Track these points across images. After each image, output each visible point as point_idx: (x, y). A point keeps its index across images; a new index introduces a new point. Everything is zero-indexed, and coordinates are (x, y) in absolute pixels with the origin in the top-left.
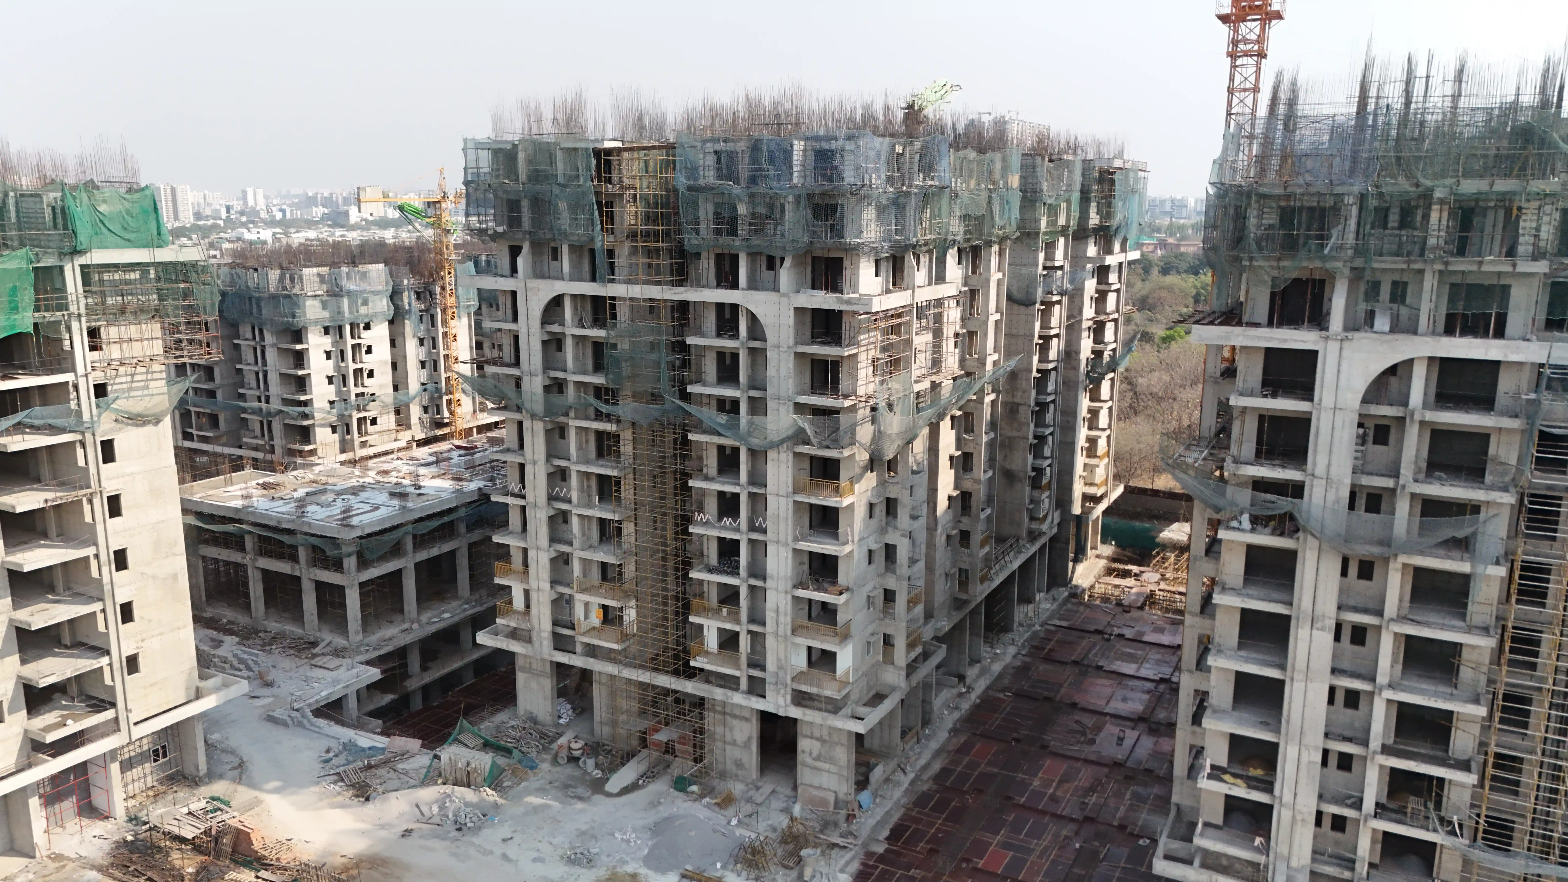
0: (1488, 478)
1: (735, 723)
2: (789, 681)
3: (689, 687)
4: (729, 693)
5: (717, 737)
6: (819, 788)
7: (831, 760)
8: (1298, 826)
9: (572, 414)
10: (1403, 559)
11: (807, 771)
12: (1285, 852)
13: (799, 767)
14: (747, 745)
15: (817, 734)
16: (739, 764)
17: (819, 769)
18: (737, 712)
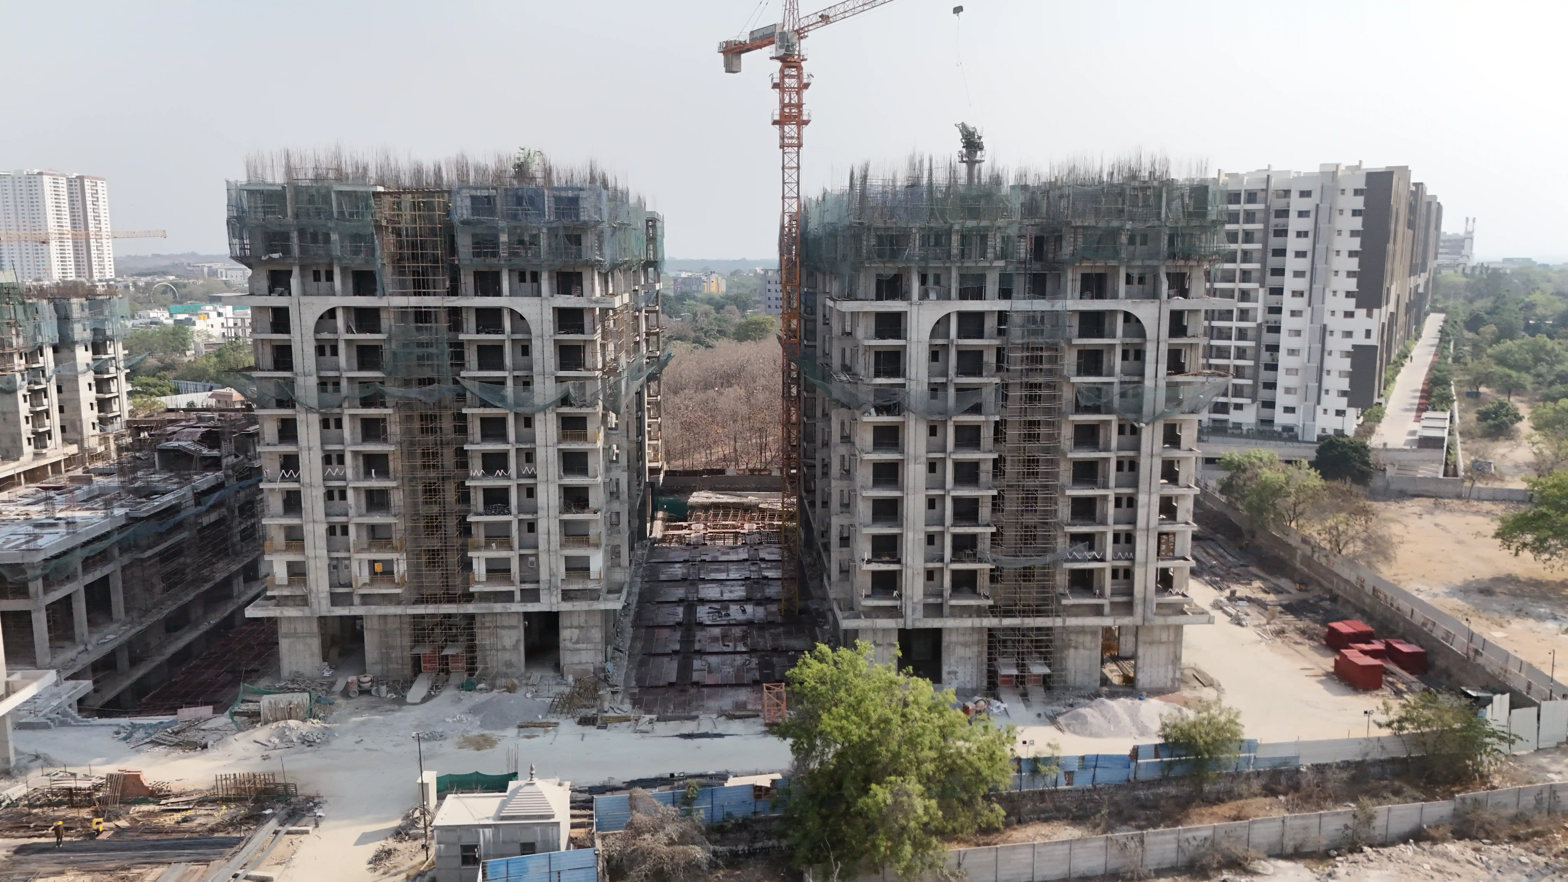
0: (984, 374)
1: (504, 632)
2: (559, 584)
3: (470, 608)
4: (508, 605)
5: (488, 647)
6: (580, 663)
7: (588, 640)
8: (916, 577)
9: (346, 405)
10: (954, 419)
11: (568, 653)
12: (910, 594)
13: (561, 652)
14: (516, 647)
15: (575, 623)
16: (509, 663)
17: (578, 650)
18: (505, 623)
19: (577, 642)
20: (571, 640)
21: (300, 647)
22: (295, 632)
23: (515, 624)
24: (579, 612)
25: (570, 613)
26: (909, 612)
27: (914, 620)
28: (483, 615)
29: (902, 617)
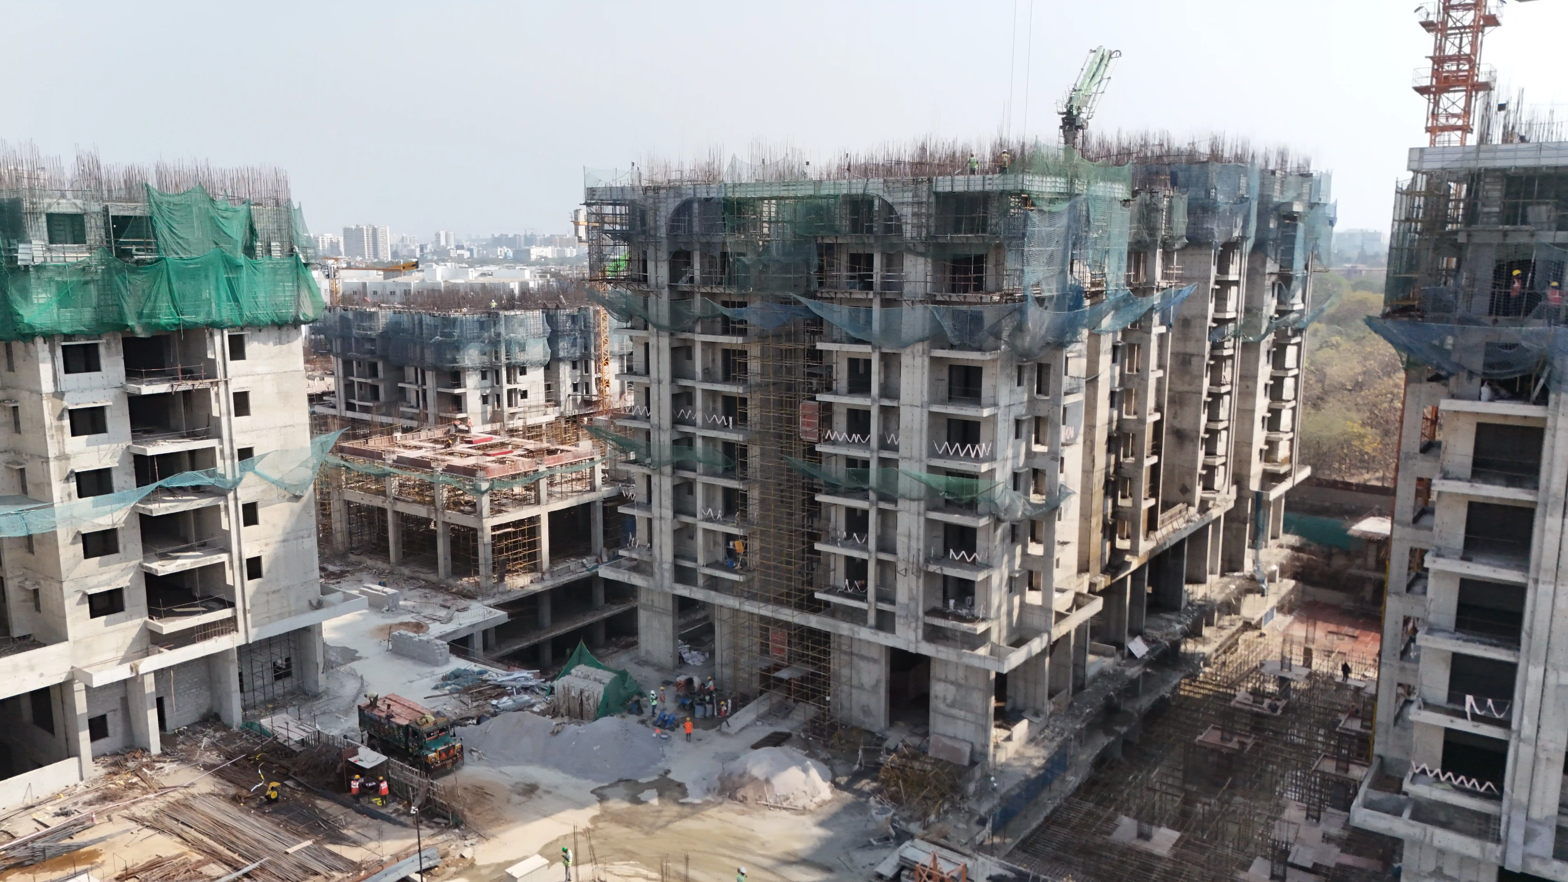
1: (863, 664)
2: (921, 614)
3: (814, 621)
5: (843, 679)
6: (954, 738)
7: (964, 706)
9: (698, 328)
11: (940, 719)
12: (1524, 798)
13: (931, 714)
14: (875, 689)
15: (951, 677)
16: (866, 711)
17: (954, 717)
18: (864, 652)
19: (952, 705)
20: (945, 699)
21: (656, 624)
22: (652, 606)
23: (876, 656)
25: (943, 660)
26: (1517, 835)
29: (1498, 841)
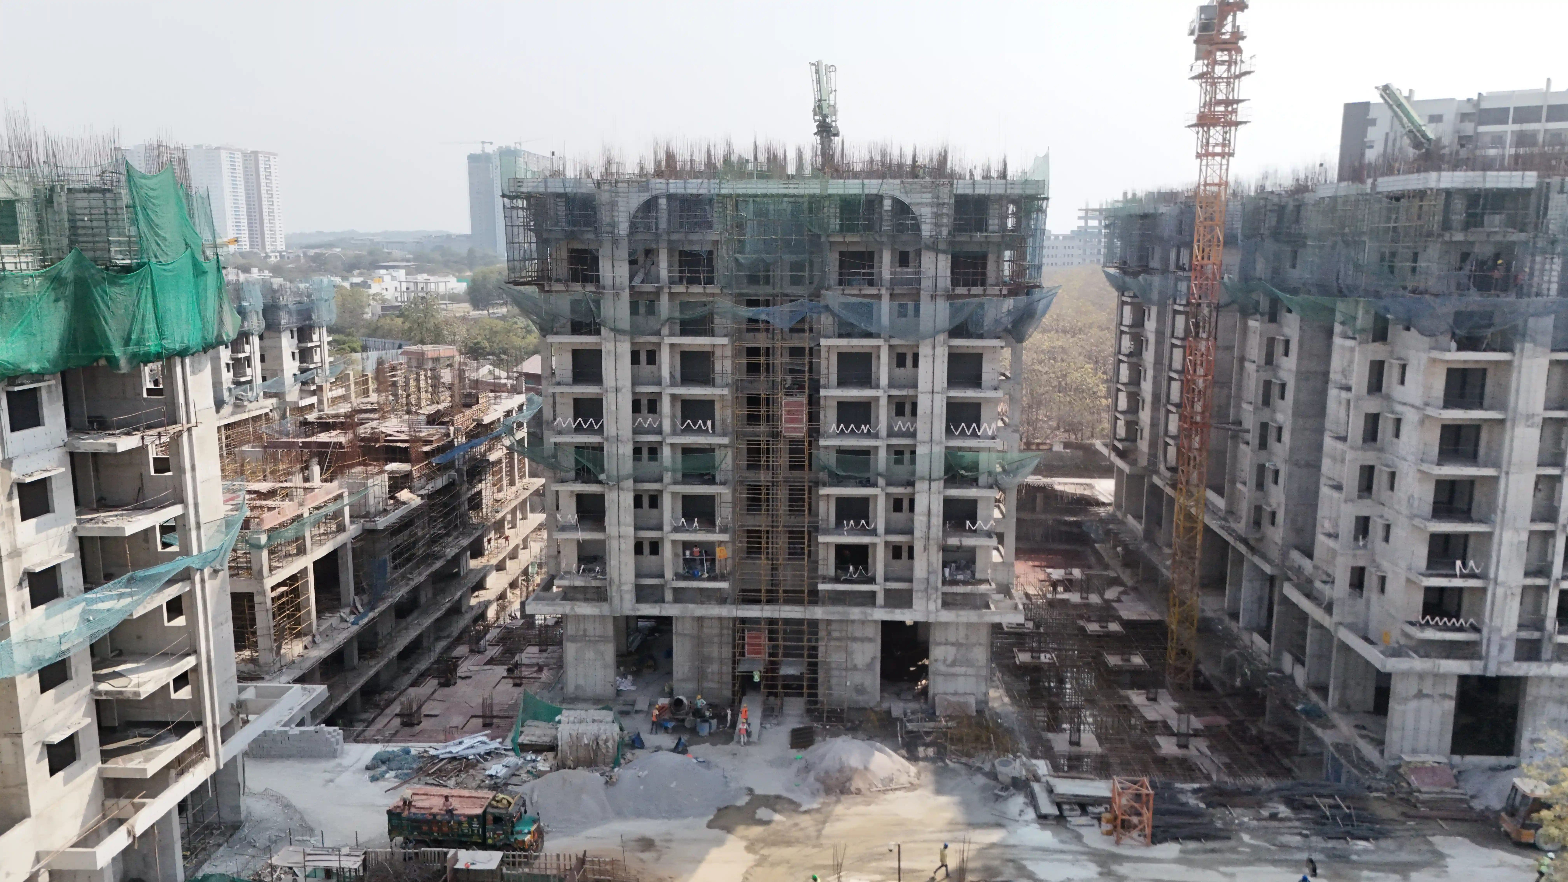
1: (856, 646)
2: (939, 585)
3: (818, 612)
4: (869, 610)
5: (834, 666)
6: (955, 694)
7: (969, 663)
9: (663, 331)
11: (940, 679)
13: (930, 677)
14: (870, 666)
15: (952, 639)
16: (860, 690)
17: (954, 675)
18: (858, 634)
19: (954, 664)
20: (945, 661)
21: (590, 654)
22: (585, 635)
23: (871, 636)
24: (958, 624)
25: (946, 625)
26: (1494, 650)
27: (1500, 663)
28: (829, 622)
29: (1480, 658)
